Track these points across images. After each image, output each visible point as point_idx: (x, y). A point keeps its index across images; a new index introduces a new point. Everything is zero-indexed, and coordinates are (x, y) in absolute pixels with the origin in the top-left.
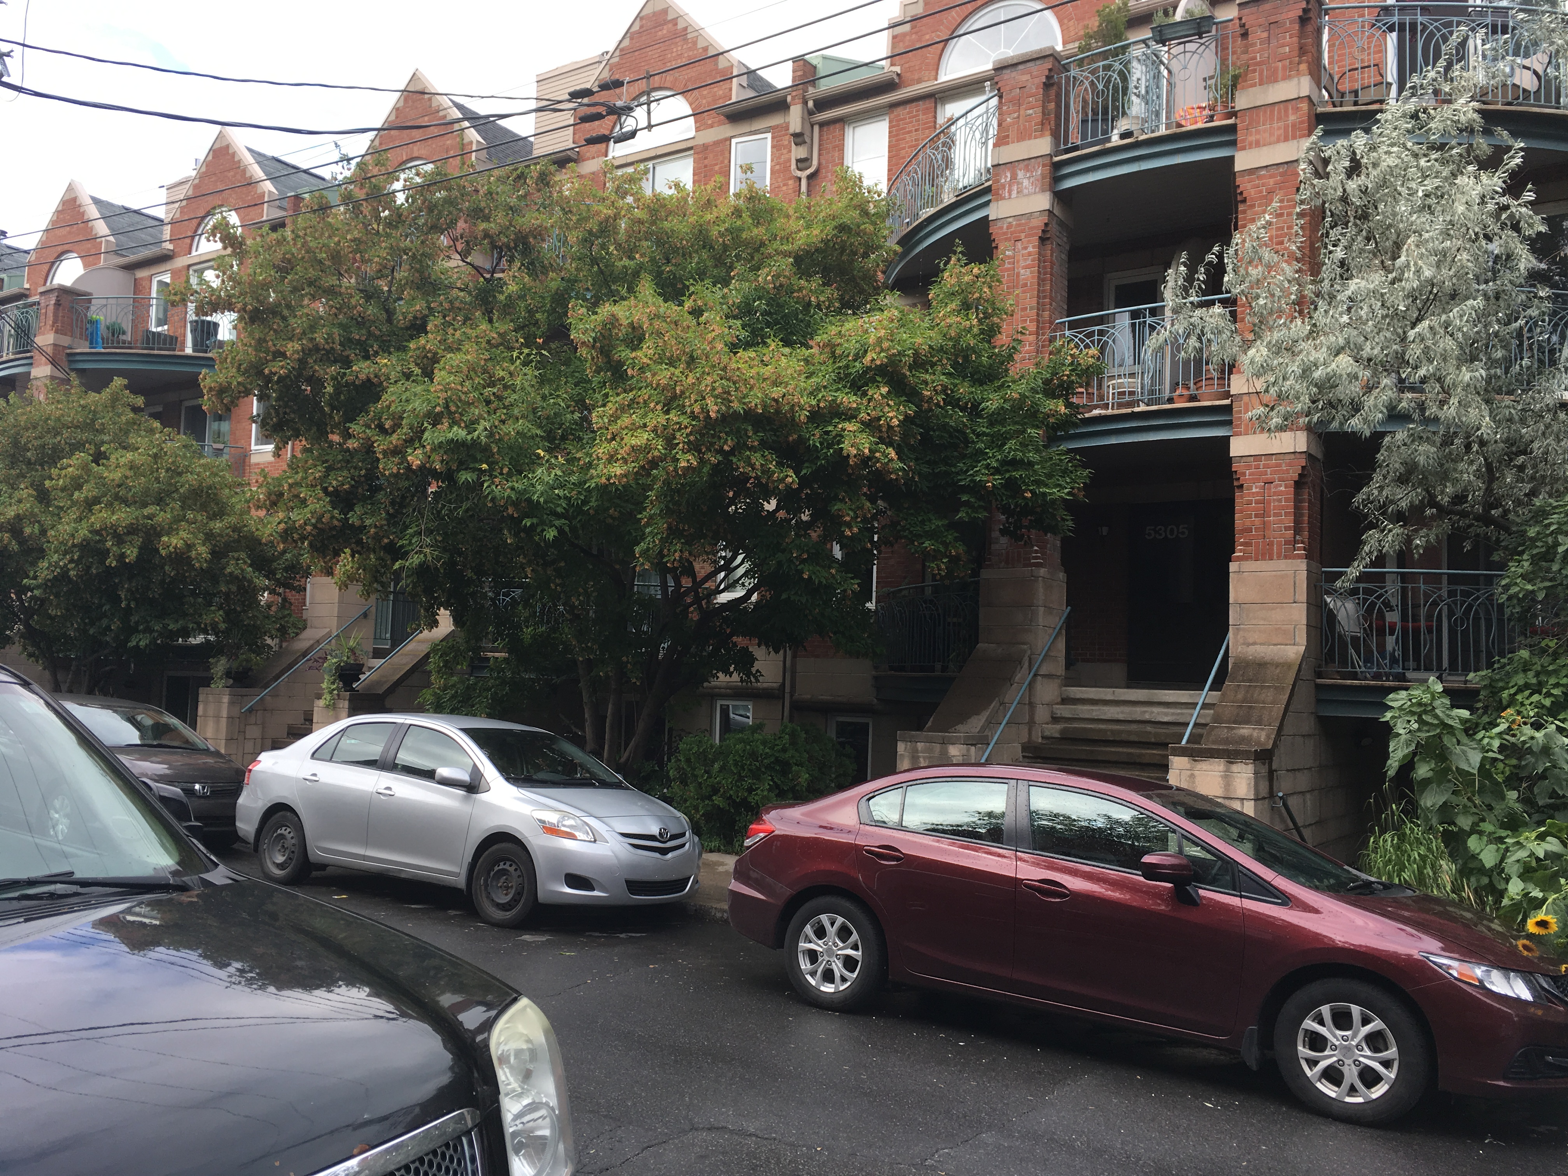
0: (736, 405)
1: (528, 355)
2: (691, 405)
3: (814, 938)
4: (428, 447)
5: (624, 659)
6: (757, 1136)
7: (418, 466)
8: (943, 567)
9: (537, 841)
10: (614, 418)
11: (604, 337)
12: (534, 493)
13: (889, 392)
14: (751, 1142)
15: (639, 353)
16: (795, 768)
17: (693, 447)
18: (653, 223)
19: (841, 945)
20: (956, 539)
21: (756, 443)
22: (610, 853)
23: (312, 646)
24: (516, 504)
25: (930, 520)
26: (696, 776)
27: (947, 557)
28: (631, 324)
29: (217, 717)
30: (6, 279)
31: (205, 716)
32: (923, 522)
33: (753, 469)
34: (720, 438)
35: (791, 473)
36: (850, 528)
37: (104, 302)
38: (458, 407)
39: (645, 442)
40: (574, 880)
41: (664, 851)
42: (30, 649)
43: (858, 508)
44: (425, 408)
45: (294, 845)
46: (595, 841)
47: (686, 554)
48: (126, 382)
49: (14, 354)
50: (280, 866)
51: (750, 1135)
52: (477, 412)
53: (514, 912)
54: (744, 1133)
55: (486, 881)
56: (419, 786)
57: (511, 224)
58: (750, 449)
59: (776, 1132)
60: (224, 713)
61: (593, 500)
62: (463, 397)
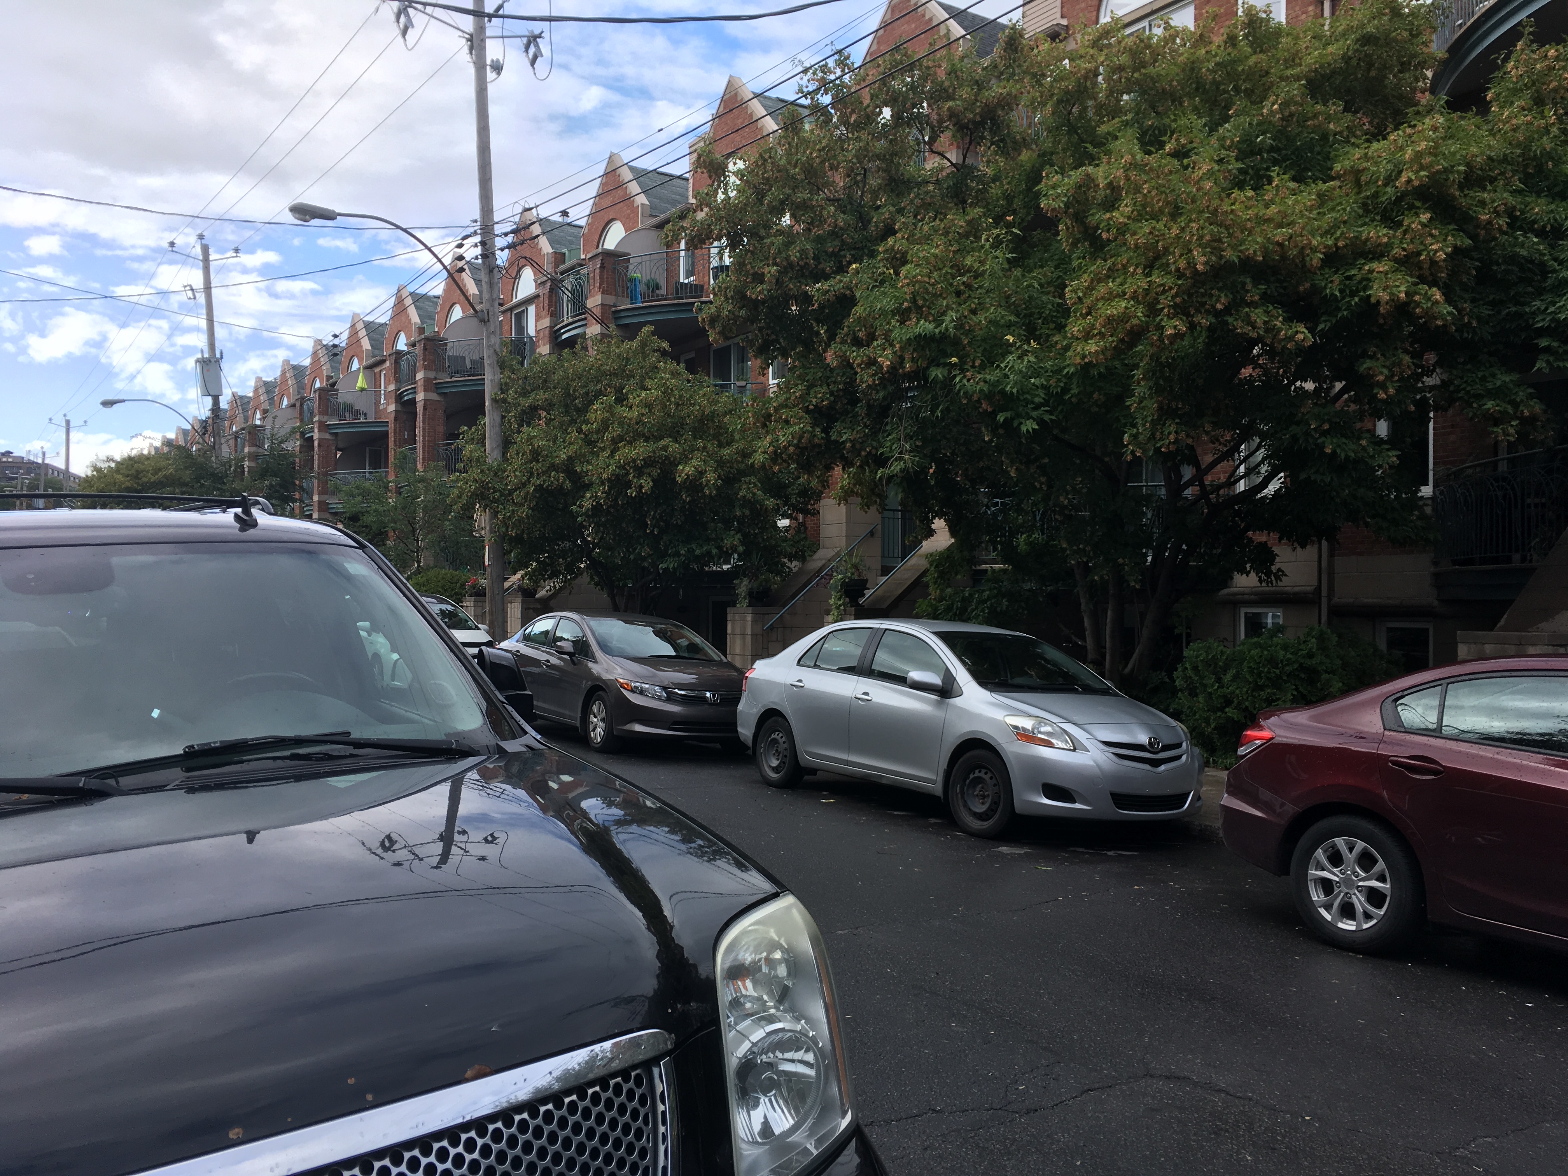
0: (1229, 254)
1: (998, 236)
2: (1175, 262)
3: (1328, 865)
4: (898, 346)
5: (1120, 561)
6: (1227, 1093)
7: (888, 367)
8: (1511, 431)
9: (1012, 748)
10: (1090, 288)
11: (1077, 202)
12: (1008, 384)
13: (1430, 220)
14: (1218, 1100)
15: (1115, 213)
16: (1325, 676)
17: (1179, 310)
18: (1135, 69)
19: (1363, 874)
20: (1531, 396)
21: (1257, 298)
22: (1092, 763)
23: (824, 565)
24: (989, 397)
25: (1494, 376)
26: (1205, 686)
27: (1517, 418)
28: (1110, 185)
29: (743, 634)
30: (567, 252)
31: (733, 634)
32: (1484, 379)
33: (1254, 328)
34: (1211, 296)
35: (1302, 329)
36: (1385, 389)
37: (639, 260)
38: (925, 300)
39: (1122, 310)
40: (1053, 791)
41: (1156, 763)
42: (596, 579)
43: (1394, 364)
44: (892, 306)
45: (786, 749)
46: (1074, 750)
47: (1183, 435)
48: (652, 328)
49: (572, 317)
50: (776, 770)
51: (1221, 1091)
52: (945, 303)
53: (991, 822)
54: (1209, 1087)
55: (962, 788)
57: (977, 100)
58: (1249, 305)
59: (1253, 1092)
60: (749, 631)
61: (1074, 386)
62: (930, 288)
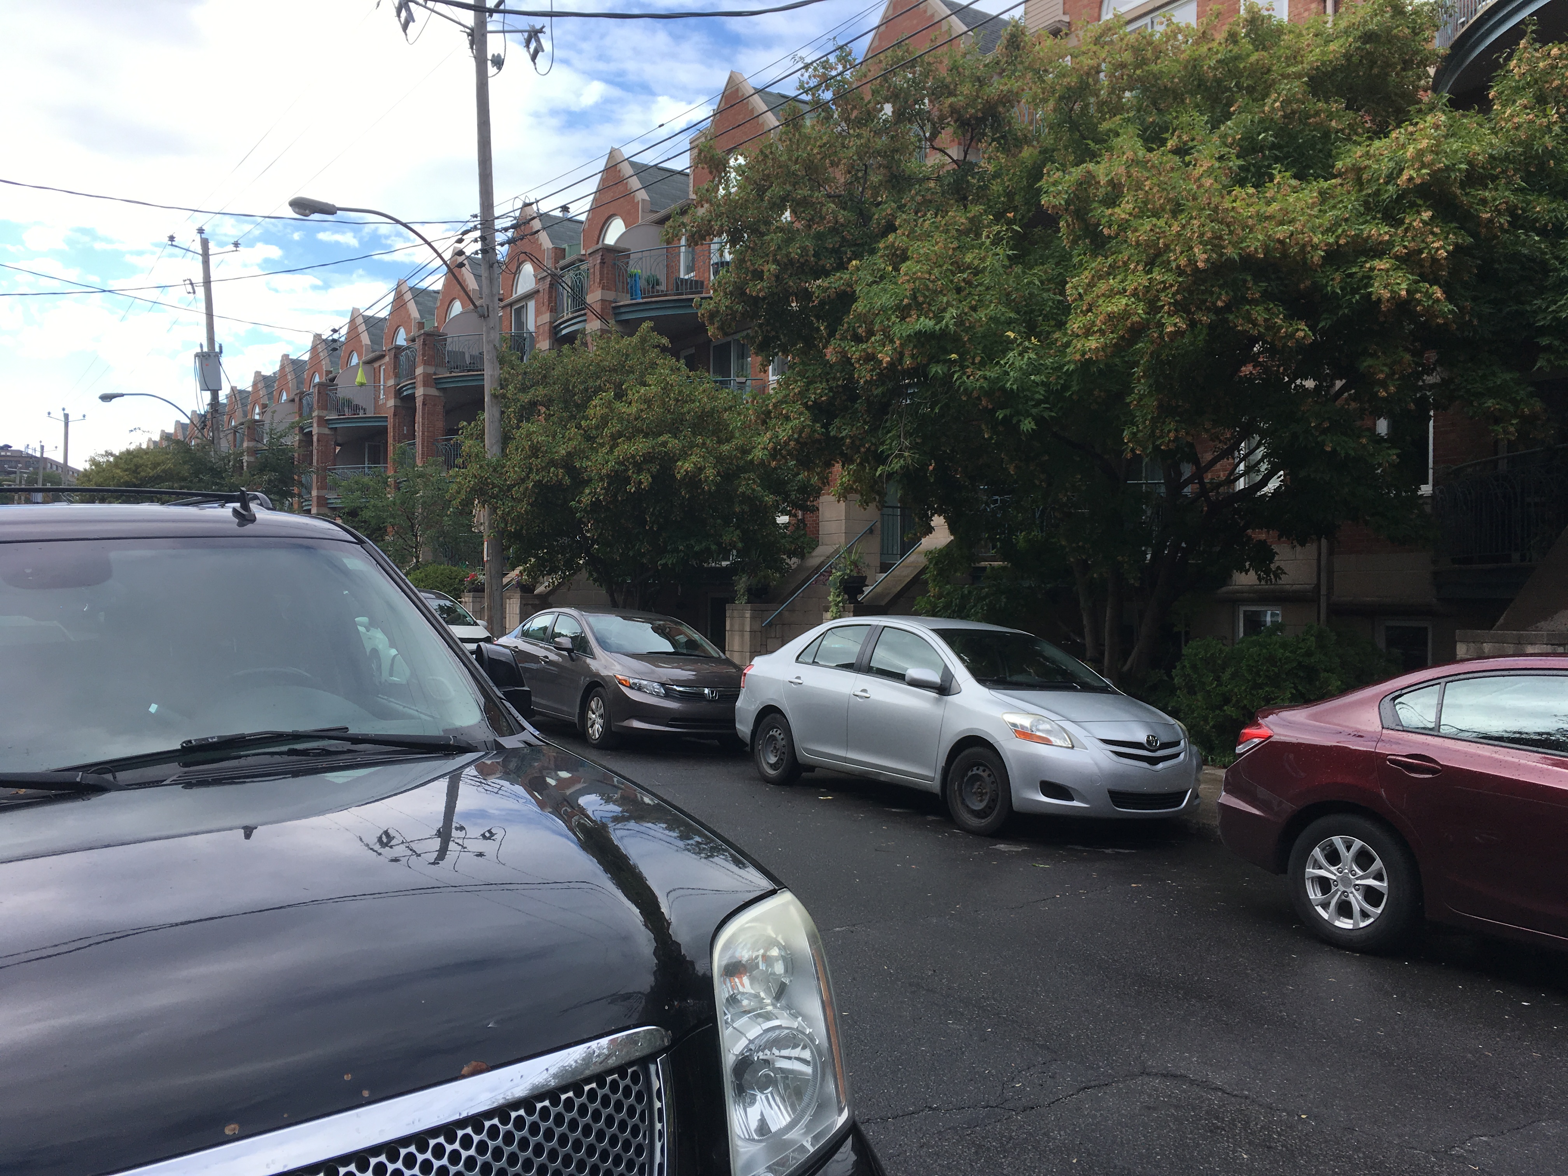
0: (1230, 251)
1: (999, 233)
2: (1175, 260)
3: (1325, 864)
4: (898, 342)
5: (1120, 558)
6: (1224, 1092)
7: (888, 363)
8: (1512, 429)
9: (1009, 747)
10: (1091, 285)
11: (1078, 199)
12: (1008, 381)
13: (1432, 218)
14: (1215, 1098)
15: (1117, 210)
16: (1323, 675)
17: (1180, 308)
18: (1137, 66)
19: (1360, 873)
20: (1531, 395)
21: (1258, 295)
22: (1091, 761)
23: (823, 562)
24: (989, 393)
26: (1204, 684)
27: (1517, 417)
28: (1111, 182)
29: (742, 631)
30: (567, 248)
31: (732, 630)
32: (1484, 377)
33: (1255, 325)
35: (1303, 326)
36: (1385, 387)
37: (639, 255)
38: (925, 297)
39: (1123, 308)
40: (1050, 789)
41: (1153, 761)
44: (892, 302)
45: (784, 746)
46: (1072, 748)
47: (1182, 433)
48: (652, 324)
49: (572, 313)
50: (774, 766)
51: (1217, 1089)
52: (945, 299)
53: (989, 819)
54: (1206, 1085)
55: (960, 786)
56: (894, 688)
57: (978, 97)
58: (1250, 302)
59: (1249, 1090)
60: (748, 628)
61: (1074, 383)
62: (931, 285)
